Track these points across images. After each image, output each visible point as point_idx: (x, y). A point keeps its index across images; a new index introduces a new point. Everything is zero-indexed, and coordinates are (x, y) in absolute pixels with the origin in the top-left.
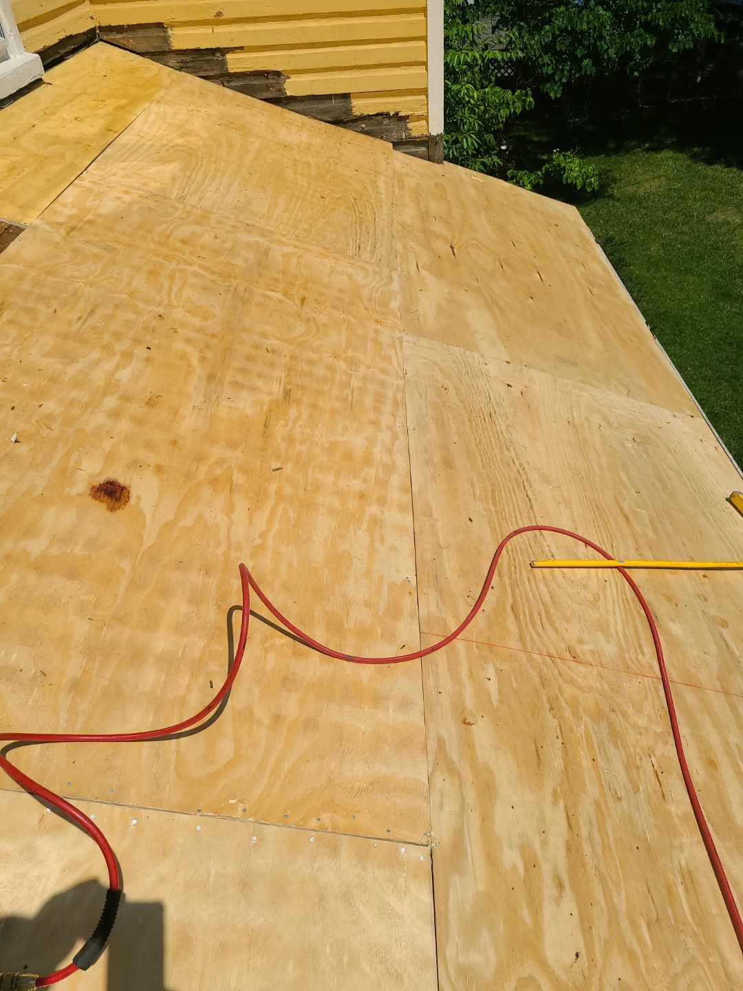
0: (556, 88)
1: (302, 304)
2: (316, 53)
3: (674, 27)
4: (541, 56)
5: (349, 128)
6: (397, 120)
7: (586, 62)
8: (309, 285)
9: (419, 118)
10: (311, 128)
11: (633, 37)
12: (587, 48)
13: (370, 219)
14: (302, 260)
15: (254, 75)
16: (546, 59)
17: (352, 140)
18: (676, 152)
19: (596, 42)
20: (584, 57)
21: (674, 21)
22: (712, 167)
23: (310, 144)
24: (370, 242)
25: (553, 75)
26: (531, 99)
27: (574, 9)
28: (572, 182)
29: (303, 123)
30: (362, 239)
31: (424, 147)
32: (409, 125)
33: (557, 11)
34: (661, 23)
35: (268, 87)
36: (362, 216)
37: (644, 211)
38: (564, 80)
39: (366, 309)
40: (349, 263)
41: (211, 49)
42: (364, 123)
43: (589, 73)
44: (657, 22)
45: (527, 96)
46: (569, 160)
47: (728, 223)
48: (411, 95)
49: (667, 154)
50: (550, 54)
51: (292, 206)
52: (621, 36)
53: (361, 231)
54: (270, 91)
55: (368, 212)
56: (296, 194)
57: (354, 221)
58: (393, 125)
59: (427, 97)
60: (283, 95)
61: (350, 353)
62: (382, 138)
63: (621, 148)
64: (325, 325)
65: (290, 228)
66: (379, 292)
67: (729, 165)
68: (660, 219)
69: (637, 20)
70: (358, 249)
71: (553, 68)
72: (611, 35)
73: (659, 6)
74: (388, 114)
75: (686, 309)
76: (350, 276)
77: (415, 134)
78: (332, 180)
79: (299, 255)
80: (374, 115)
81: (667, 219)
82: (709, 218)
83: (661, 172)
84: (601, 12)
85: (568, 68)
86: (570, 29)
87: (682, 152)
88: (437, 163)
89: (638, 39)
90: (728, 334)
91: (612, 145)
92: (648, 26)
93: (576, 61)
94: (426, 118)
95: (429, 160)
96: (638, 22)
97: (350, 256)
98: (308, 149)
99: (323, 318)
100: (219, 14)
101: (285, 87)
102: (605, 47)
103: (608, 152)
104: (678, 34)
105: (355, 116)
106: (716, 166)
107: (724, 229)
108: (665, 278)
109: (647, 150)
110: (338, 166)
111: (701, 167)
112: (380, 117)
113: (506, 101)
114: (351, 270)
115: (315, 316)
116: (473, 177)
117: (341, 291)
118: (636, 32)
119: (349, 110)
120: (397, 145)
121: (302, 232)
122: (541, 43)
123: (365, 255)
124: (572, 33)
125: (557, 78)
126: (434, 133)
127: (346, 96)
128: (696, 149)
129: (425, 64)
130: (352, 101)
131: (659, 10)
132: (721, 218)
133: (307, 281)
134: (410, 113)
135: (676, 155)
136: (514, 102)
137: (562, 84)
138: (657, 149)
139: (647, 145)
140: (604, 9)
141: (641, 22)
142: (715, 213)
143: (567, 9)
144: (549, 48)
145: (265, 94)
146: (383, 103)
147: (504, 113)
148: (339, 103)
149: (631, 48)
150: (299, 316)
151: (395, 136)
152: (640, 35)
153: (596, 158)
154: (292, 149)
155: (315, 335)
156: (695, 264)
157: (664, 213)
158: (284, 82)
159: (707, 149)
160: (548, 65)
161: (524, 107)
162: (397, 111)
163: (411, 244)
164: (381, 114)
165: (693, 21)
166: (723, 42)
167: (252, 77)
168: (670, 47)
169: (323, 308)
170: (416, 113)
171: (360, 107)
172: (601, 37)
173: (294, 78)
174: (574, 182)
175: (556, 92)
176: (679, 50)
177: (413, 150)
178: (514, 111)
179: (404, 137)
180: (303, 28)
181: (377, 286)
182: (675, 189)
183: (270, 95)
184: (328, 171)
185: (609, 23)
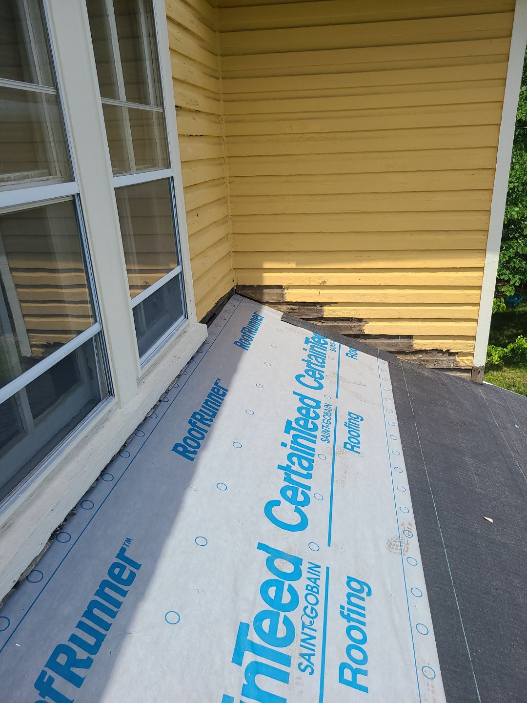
2: (391, 309)
6: (448, 355)
9: (466, 354)
15: (342, 320)
26: (504, 305)
31: (467, 373)
32: (457, 358)
35: (351, 328)
41: (314, 303)
42: (422, 355)
45: (500, 302)
48: (462, 340)
58: (445, 357)
59: (475, 342)
60: (362, 333)
74: (441, 351)
77: (459, 365)
80: (429, 350)
94: (472, 355)
100: (325, 282)
101: (364, 328)
105: (415, 349)
119: (411, 346)
126: (477, 365)
127: (410, 337)
129: (476, 320)
130: (414, 340)
134: (459, 351)
146: (438, 343)
148: (404, 341)
151: (446, 365)
158: (364, 325)
161: (498, 309)
162: (449, 348)
164: (436, 350)
170: (464, 351)
171: (420, 344)
173: (371, 323)
177: (459, 374)
179: (452, 365)
183: (352, 333)
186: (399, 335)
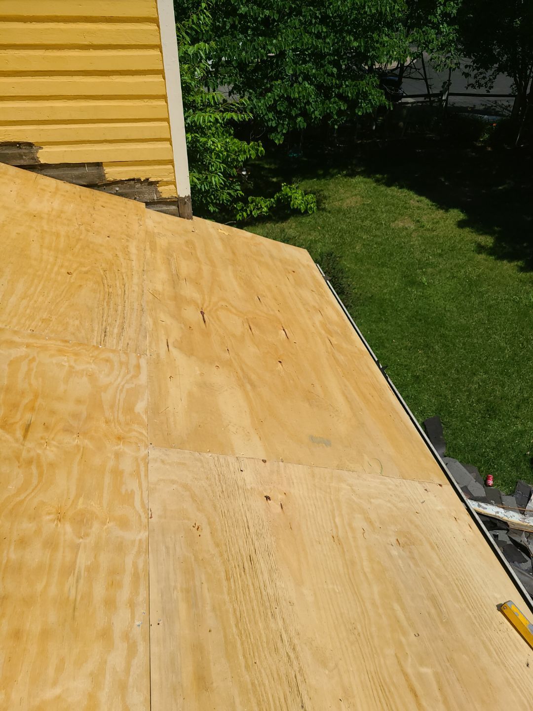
0: (279, 137)
1: (25, 437)
2: (66, 129)
3: (358, 98)
4: (266, 114)
5: (104, 190)
6: (148, 185)
7: (299, 119)
8: (40, 401)
9: (168, 183)
10: (65, 194)
11: (331, 103)
12: (300, 109)
13: (120, 292)
14: (34, 364)
15: (6, 145)
16: (270, 115)
17: (106, 203)
18: (365, 177)
19: (305, 106)
20: (297, 116)
21: (358, 94)
22: (390, 188)
23: (62, 212)
24: (118, 321)
25: (276, 127)
26: (262, 149)
27: (288, 83)
28: (297, 207)
29: (57, 189)
30: (110, 320)
31: (173, 206)
32: (160, 189)
33: (275, 84)
34: (350, 95)
35: (21, 156)
36: (111, 290)
37: (348, 220)
38: (284, 131)
39: (107, 422)
40: (92, 357)
42: (118, 187)
43: (302, 127)
44: (346, 94)
45: (259, 146)
46: (294, 191)
47: (406, 229)
48: (159, 165)
49: (358, 179)
50: (273, 113)
51: (32, 289)
52: (323, 103)
53: (109, 309)
54: (23, 159)
55: (118, 285)
56: (40, 273)
57: (102, 298)
58: (145, 188)
59: (174, 167)
60: (37, 162)
61: (80, 505)
62: (135, 199)
63: (326, 175)
64: (52, 465)
65: (26, 320)
66: (125, 390)
67: (401, 187)
68: (359, 225)
69: (333, 92)
70: (103, 335)
71: (276, 123)
72: (316, 101)
73: (347, 83)
74: (139, 180)
75: (386, 293)
76: (91, 376)
77: (164, 196)
78: (81, 251)
79: (30, 358)
80: (126, 180)
81: (364, 226)
82: (393, 225)
83: (356, 192)
84: (307, 85)
85: (287, 123)
86: (286, 96)
87: (369, 177)
88: (188, 219)
89: (335, 105)
90: (417, 312)
91: (321, 172)
92: (341, 97)
93: (293, 119)
94: (174, 183)
95: (180, 217)
96: (333, 93)
97: (94, 346)
98: (59, 217)
99: (50, 454)
101: (38, 155)
102: (312, 110)
103: (319, 177)
104: (361, 102)
105: (108, 181)
106: (393, 188)
107: (404, 233)
108: (368, 270)
109: (345, 176)
110: (90, 234)
111: (383, 188)
112: (132, 182)
113: (243, 150)
114: (93, 366)
115: (39, 451)
116: (219, 231)
117: (79, 401)
118: (332, 100)
119: (102, 176)
120: (148, 204)
121: (40, 324)
122: (266, 105)
123: (111, 342)
124: (288, 99)
125: (279, 130)
126: (182, 195)
127: (99, 165)
128: (378, 176)
129: (169, 140)
130: (105, 168)
131: (347, 86)
132: (401, 225)
133: (36, 396)
134: (159, 179)
135: (365, 180)
136: (249, 151)
137: (283, 134)
138: (352, 175)
139: (345, 172)
140: (308, 84)
141: (335, 93)
142: (396, 222)
143: (283, 83)
144: (272, 108)
145: (18, 161)
146: (134, 171)
147: (241, 158)
148: (93, 170)
149: (330, 111)
150: (18, 458)
151: (147, 197)
152: (335, 102)
153: (311, 181)
154: (42, 218)
155: (36, 487)
156: (388, 259)
157: (362, 222)
158: (37, 152)
159: (385, 176)
160: (272, 120)
161: (257, 154)
162: (147, 177)
163: (162, 316)
164: (133, 180)
165: (371, 94)
166: (392, 109)
167: (5, 147)
168: (357, 112)
169: (52, 436)
170: (165, 179)
171: (111, 173)
172: (308, 103)
173: (46, 148)
174: (299, 207)
175: (279, 140)
176: (363, 113)
177: (165, 208)
178: (250, 157)
179: (155, 198)
180: (52, 107)
181: (122, 383)
182: (367, 204)
183: (22, 163)
184: (78, 240)
185: (313, 93)
186: (85, 163)
